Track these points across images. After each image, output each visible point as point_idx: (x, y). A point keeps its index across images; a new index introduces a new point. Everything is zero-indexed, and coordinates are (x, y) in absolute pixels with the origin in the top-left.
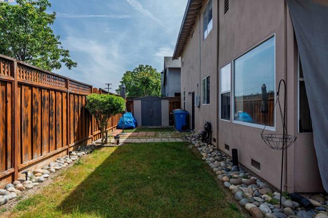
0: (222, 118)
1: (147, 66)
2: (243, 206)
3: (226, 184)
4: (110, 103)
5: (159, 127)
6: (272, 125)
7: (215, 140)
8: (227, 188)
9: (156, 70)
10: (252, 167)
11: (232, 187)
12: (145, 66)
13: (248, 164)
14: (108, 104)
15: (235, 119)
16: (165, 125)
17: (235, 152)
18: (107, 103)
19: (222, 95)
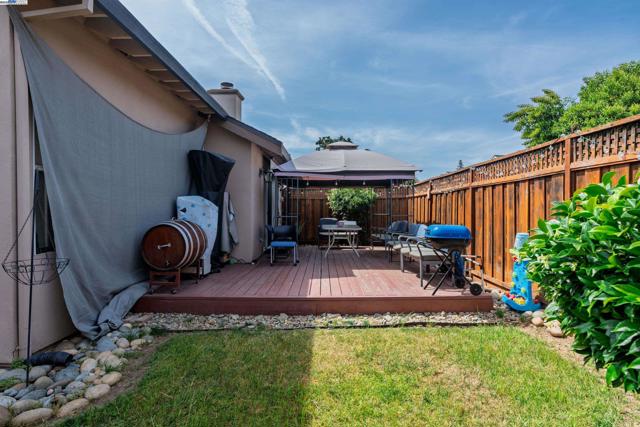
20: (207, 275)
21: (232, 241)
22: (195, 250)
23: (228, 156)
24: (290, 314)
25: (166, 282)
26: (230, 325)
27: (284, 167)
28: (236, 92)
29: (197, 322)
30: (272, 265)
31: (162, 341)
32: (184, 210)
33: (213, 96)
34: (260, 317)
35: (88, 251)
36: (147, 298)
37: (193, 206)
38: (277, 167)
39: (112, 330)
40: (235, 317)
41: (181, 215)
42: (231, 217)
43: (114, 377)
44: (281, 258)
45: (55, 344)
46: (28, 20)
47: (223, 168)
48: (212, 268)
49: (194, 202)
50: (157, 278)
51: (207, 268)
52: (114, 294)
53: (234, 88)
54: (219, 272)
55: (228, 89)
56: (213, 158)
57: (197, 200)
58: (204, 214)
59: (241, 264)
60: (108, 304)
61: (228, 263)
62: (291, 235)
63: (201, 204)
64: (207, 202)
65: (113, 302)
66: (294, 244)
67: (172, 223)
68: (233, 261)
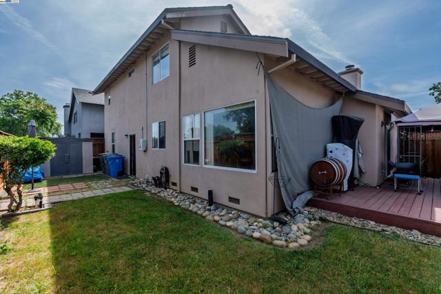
0: (185, 163)
1: (29, 93)
2: (252, 236)
3: (222, 222)
4: (32, 150)
5: (80, 175)
6: (254, 169)
7: (174, 184)
8: (225, 226)
9: (45, 100)
10: (230, 203)
11: (229, 224)
12: (25, 93)
13: (226, 202)
14: (30, 152)
15: (205, 163)
16: (88, 172)
17: (210, 193)
18: (26, 149)
19: (185, 141)
20: (345, 192)
21: (361, 172)
22: (341, 176)
23: (359, 117)
24: (423, 232)
25: (321, 192)
26: (369, 227)
27: (405, 119)
28: (357, 70)
29: (345, 220)
30: (395, 191)
31: (327, 226)
32: (331, 152)
33: (342, 76)
34: (394, 228)
35: (290, 173)
36: (313, 200)
37: (337, 149)
38: (399, 120)
39: (300, 213)
40: (372, 223)
41: (329, 155)
42: (360, 155)
43: (308, 237)
44: (404, 187)
45: (277, 214)
46: (270, 73)
47: (355, 125)
48: (348, 187)
49: (337, 147)
50: (319, 189)
51: (346, 187)
52: (298, 195)
53: (356, 67)
54: (353, 190)
55: (350, 70)
56: (349, 119)
57: (339, 146)
58: (344, 154)
59: (367, 187)
60: (295, 199)
61: (358, 185)
62: (415, 170)
63: (343, 148)
64: (346, 147)
65: (298, 198)
66: (418, 177)
67: (326, 160)
68: (361, 184)
